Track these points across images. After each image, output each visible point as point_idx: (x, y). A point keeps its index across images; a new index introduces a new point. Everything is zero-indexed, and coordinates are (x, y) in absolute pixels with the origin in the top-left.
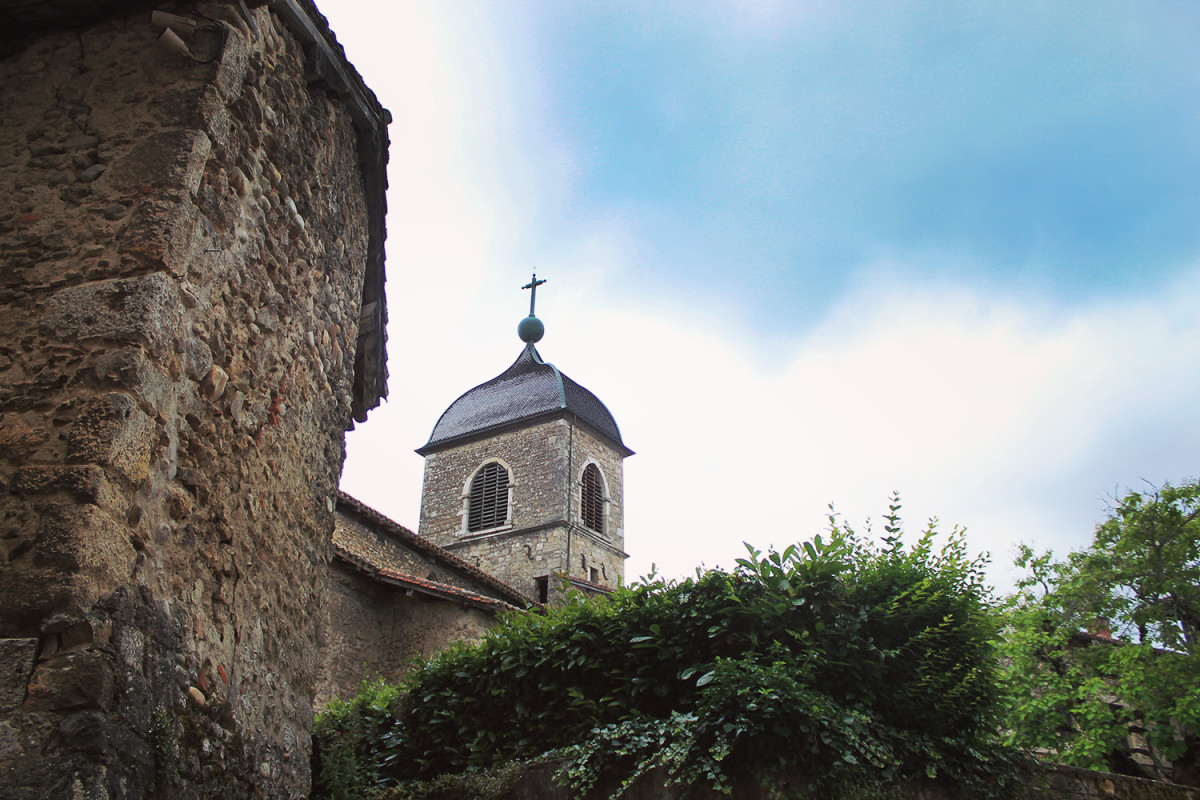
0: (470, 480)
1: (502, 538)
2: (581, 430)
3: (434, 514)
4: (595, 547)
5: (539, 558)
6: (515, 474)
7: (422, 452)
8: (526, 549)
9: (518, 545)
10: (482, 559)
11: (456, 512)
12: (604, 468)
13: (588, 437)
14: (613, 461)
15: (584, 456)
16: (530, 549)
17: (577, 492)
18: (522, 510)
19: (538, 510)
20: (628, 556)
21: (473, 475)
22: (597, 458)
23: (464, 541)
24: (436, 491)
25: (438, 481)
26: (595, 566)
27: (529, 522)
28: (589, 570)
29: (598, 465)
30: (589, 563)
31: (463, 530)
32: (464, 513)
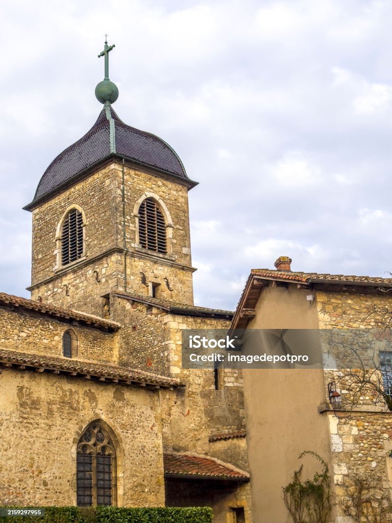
0: (59, 225)
1: (80, 268)
2: (135, 170)
3: (40, 256)
4: (156, 266)
5: (103, 280)
6: (86, 215)
7: (29, 208)
8: (95, 274)
9: (90, 272)
10: (70, 286)
11: (53, 252)
12: (164, 199)
13: (143, 175)
14: (175, 193)
15: (140, 192)
16: (97, 274)
17: (134, 223)
18: (92, 244)
19: (101, 242)
20: (196, 270)
21: (61, 221)
22: (155, 192)
23: (59, 273)
24: (40, 238)
25: (41, 229)
26: (158, 281)
27: (96, 252)
28: (150, 285)
29: (157, 197)
30: (150, 278)
31: (58, 265)
32: (58, 252)
